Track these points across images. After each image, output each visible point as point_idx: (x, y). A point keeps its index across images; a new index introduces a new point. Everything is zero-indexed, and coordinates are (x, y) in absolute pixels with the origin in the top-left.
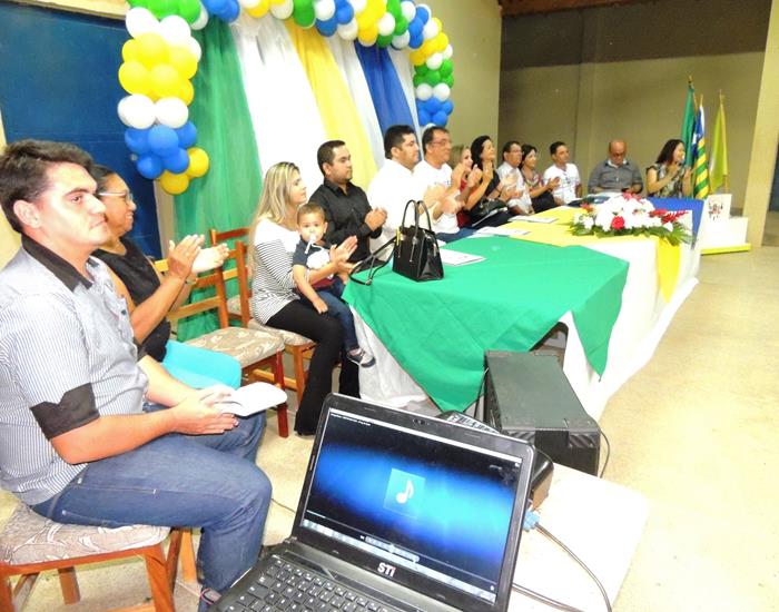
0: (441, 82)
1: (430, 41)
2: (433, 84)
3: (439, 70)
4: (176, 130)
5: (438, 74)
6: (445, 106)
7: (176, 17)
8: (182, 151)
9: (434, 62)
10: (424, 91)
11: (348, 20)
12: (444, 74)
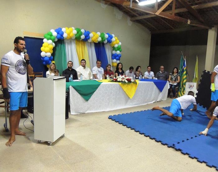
0: (118, 50)
1: (114, 42)
2: (116, 51)
3: (117, 48)
4: (49, 58)
5: (117, 49)
6: (119, 56)
7: (51, 40)
8: (50, 61)
9: (116, 46)
10: (114, 52)
11: (89, 39)
12: (118, 49)
